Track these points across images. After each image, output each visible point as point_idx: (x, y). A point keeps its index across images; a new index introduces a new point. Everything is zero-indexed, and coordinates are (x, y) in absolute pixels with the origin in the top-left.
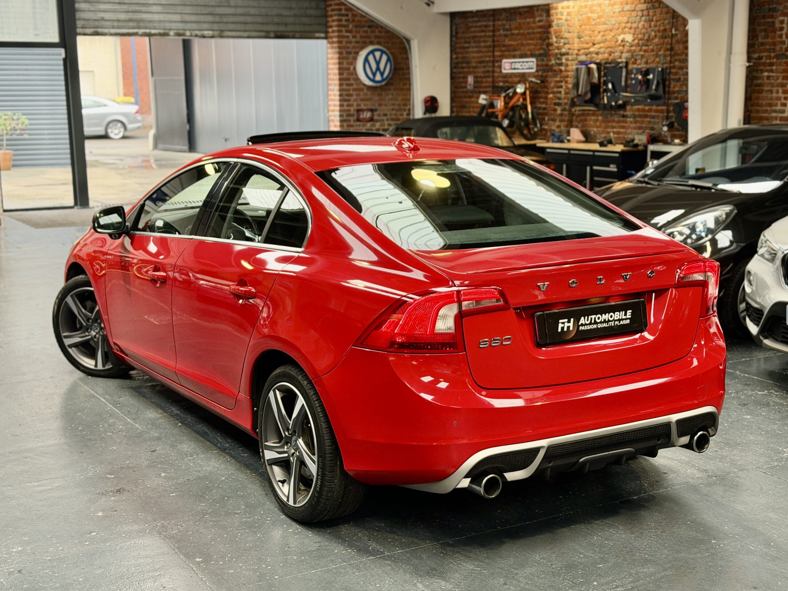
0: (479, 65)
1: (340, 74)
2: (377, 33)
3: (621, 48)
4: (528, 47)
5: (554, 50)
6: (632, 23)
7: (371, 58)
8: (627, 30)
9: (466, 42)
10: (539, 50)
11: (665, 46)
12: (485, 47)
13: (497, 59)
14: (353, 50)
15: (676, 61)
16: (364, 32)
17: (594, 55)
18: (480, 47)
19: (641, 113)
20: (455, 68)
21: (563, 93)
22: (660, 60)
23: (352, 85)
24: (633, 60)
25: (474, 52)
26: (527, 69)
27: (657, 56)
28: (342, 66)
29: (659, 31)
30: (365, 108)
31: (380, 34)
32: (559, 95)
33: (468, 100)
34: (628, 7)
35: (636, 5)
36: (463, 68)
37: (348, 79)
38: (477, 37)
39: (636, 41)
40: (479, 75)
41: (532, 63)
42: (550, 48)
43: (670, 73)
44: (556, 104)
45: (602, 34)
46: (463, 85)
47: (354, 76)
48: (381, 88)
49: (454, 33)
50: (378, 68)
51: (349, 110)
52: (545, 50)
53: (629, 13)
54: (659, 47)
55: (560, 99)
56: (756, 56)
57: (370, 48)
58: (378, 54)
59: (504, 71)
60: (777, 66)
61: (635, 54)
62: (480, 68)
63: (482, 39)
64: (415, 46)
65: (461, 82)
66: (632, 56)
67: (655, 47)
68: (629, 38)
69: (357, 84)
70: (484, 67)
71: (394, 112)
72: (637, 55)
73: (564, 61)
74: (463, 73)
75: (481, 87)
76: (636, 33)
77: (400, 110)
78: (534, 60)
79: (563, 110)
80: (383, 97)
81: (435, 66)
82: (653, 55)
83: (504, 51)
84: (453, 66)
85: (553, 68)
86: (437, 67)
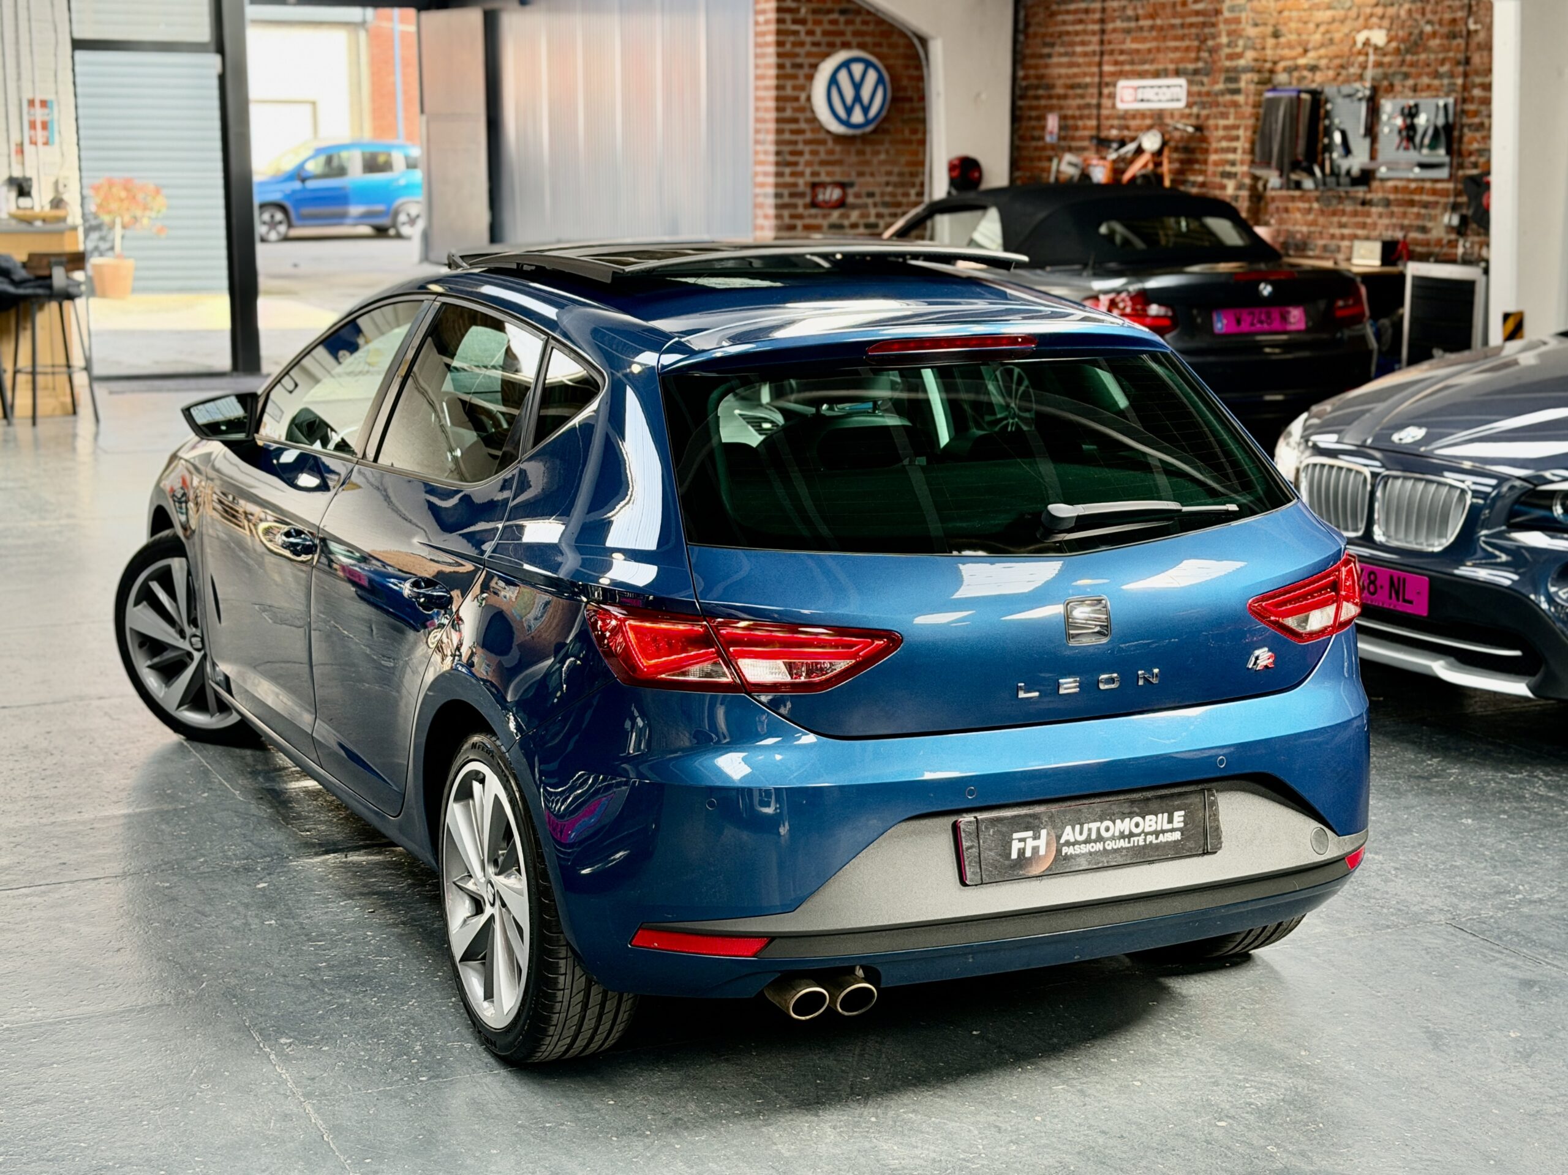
0: (1070, 92)
1: (779, 109)
2: (858, 26)
3: (1361, 58)
4: (1171, 56)
5: (1221, 61)
6: (1385, 6)
7: (843, 76)
8: (1374, 20)
9: (1045, 45)
10: (1194, 61)
11: (1451, 54)
12: (1085, 54)
13: (1107, 79)
14: (807, 61)
15: (1474, 86)
16: (834, 22)
17: (1306, 73)
18: (1073, 54)
19: (1400, 196)
20: (1022, 97)
21: (1240, 151)
22: (1442, 85)
23: (802, 132)
24: (1385, 83)
25: (1060, 65)
26: (1168, 101)
27: (1436, 75)
28: (782, 93)
29: (1441, 23)
30: (828, 179)
31: (864, 28)
32: (1231, 156)
33: (1046, 164)
36: (1037, 98)
37: (795, 121)
38: (1068, 33)
39: (1394, 44)
40: (1070, 112)
41: (1178, 90)
43: (1463, 111)
44: (1224, 175)
45: (1322, 29)
46: (1037, 133)
47: (808, 115)
48: (864, 139)
49: (1021, 26)
50: (857, 98)
51: (795, 185)
54: (1441, 56)
55: (1233, 163)
57: (842, 56)
58: (857, 69)
59: (1121, 106)
61: (1391, 70)
62: (1073, 97)
63: (1078, 39)
64: (938, 50)
65: (1034, 128)
66: (1385, 76)
67: (1432, 57)
68: (1379, 37)
69: (813, 131)
70: (1082, 96)
71: (889, 189)
72: (1394, 74)
73: (1242, 85)
74: (1037, 108)
75: (1073, 138)
76: (1394, 27)
77: (902, 184)
78: (1182, 81)
79: (1239, 187)
80: (868, 157)
81: (978, 95)
82: (1428, 74)
83: (1122, 63)
84: (1018, 92)
85: (1221, 99)
86: (984, 96)
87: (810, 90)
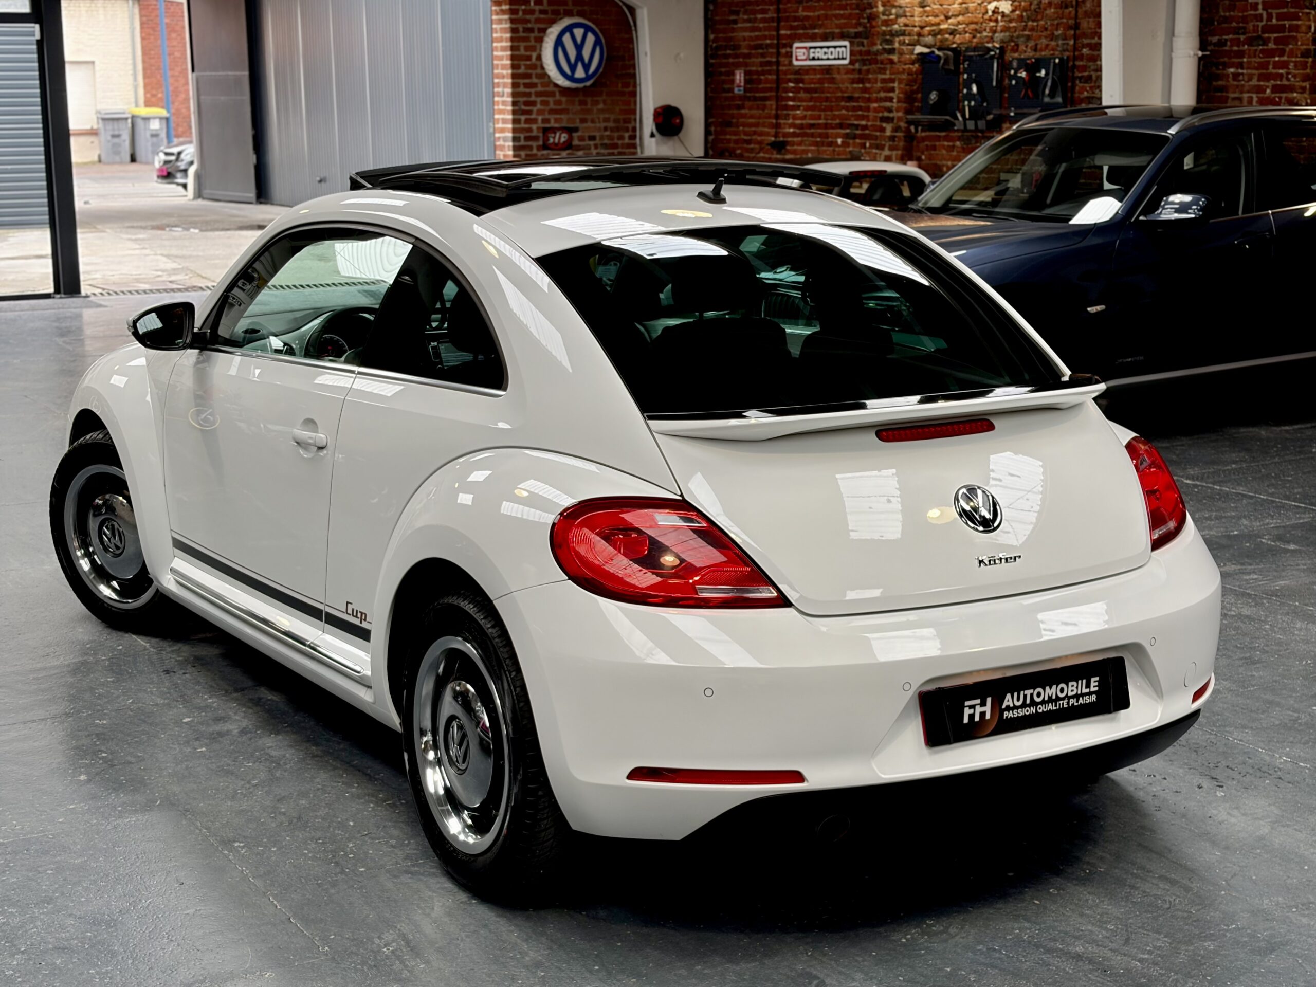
0: (753, 52)
1: (513, 67)
3: (992, 24)
4: (837, 22)
5: (878, 26)
7: (567, 38)
9: (731, 13)
10: (856, 28)
11: (1065, 20)
12: (764, 20)
13: (784, 41)
14: (537, 26)
15: (1084, 46)
17: (947, 36)
18: (755, 20)
20: (713, 57)
21: (895, 100)
22: (1058, 45)
23: (534, 85)
24: (1012, 44)
25: (745, 29)
26: (835, 59)
27: (1052, 37)
28: (516, 53)
30: (557, 125)
32: (888, 104)
33: (735, 112)
36: (727, 56)
37: (528, 76)
39: (1018, 12)
40: (754, 69)
42: (874, 23)
43: (1074, 66)
44: (883, 119)
46: (726, 86)
47: (539, 71)
48: (585, 91)
50: (579, 57)
51: (530, 130)
52: (865, 27)
54: (1056, 22)
55: (890, 110)
56: (1215, 39)
57: (566, 22)
58: (579, 33)
59: (795, 63)
60: (1249, 57)
61: (1015, 35)
62: (756, 56)
63: (758, 8)
64: (644, 18)
65: (724, 82)
66: (1011, 39)
67: (1049, 23)
68: (1005, 7)
69: (543, 85)
70: (763, 55)
71: (608, 133)
72: (1018, 37)
73: (897, 45)
74: (726, 65)
75: (757, 90)
77: (618, 129)
78: (847, 43)
79: (896, 129)
80: (589, 106)
81: (678, 54)
82: (1046, 37)
83: (796, 28)
84: (710, 53)
85: (879, 58)
86: (682, 55)
87: (541, 50)
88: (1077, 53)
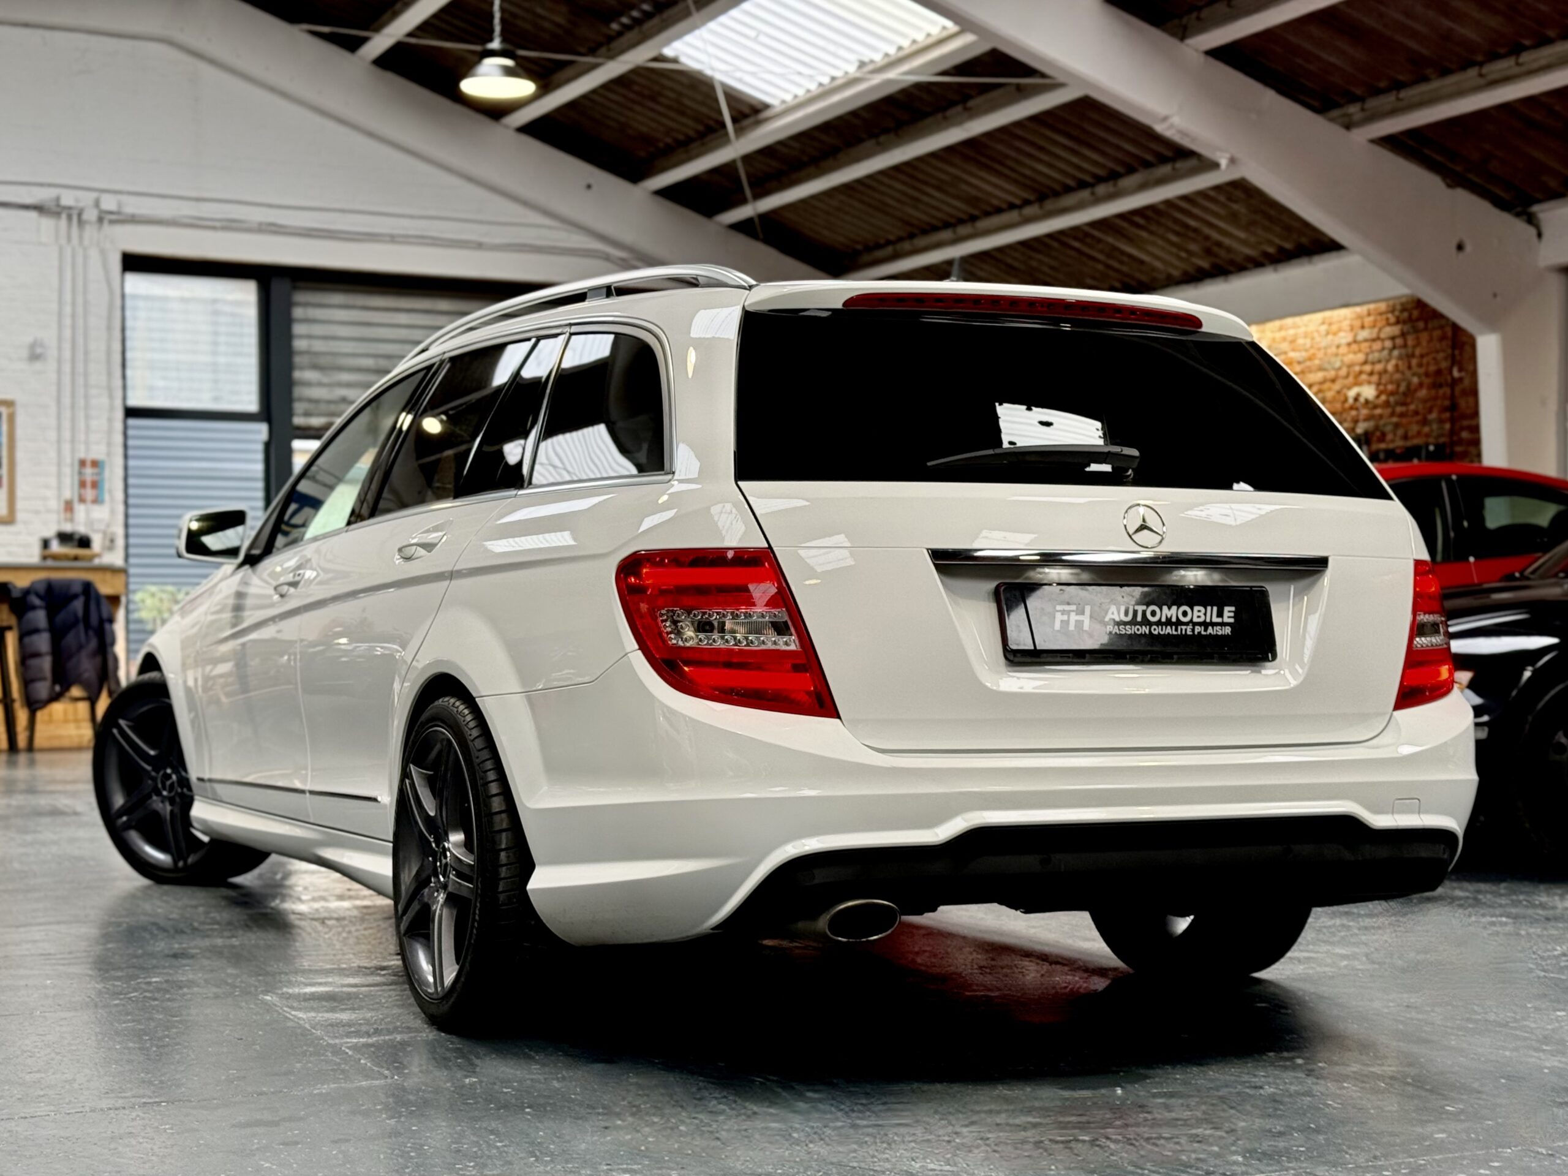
3: (1354, 413)
6: (1373, 363)
8: (1364, 377)
11: (1439, 402)
15: (1462, 428)
22: (1432, 431)
24: (1378, 434)
27: (1425, 422)
29: (1427, 375)
34: (1364, 334)
35: (1380, 330)
39: (1383, 398)
43: (1452, 453)
53: (1366, 344)
54: (1429, 405)
61: (1382, 422)
66: (1377, 428)
67: (1421, 406)
68: (1369, 392)
72: (1385, 425)
76: (1383, 381)
82: (1417, 422)
88: (1455, 438)
